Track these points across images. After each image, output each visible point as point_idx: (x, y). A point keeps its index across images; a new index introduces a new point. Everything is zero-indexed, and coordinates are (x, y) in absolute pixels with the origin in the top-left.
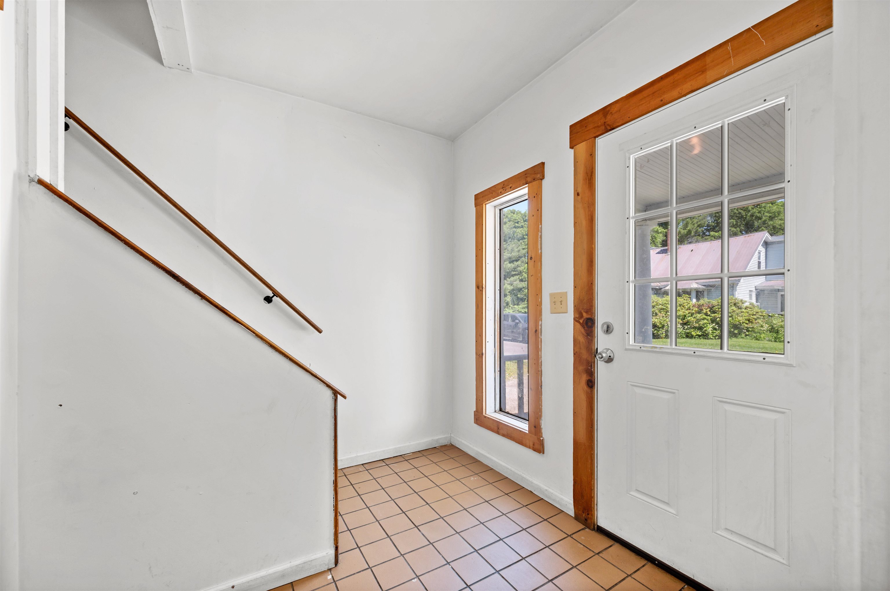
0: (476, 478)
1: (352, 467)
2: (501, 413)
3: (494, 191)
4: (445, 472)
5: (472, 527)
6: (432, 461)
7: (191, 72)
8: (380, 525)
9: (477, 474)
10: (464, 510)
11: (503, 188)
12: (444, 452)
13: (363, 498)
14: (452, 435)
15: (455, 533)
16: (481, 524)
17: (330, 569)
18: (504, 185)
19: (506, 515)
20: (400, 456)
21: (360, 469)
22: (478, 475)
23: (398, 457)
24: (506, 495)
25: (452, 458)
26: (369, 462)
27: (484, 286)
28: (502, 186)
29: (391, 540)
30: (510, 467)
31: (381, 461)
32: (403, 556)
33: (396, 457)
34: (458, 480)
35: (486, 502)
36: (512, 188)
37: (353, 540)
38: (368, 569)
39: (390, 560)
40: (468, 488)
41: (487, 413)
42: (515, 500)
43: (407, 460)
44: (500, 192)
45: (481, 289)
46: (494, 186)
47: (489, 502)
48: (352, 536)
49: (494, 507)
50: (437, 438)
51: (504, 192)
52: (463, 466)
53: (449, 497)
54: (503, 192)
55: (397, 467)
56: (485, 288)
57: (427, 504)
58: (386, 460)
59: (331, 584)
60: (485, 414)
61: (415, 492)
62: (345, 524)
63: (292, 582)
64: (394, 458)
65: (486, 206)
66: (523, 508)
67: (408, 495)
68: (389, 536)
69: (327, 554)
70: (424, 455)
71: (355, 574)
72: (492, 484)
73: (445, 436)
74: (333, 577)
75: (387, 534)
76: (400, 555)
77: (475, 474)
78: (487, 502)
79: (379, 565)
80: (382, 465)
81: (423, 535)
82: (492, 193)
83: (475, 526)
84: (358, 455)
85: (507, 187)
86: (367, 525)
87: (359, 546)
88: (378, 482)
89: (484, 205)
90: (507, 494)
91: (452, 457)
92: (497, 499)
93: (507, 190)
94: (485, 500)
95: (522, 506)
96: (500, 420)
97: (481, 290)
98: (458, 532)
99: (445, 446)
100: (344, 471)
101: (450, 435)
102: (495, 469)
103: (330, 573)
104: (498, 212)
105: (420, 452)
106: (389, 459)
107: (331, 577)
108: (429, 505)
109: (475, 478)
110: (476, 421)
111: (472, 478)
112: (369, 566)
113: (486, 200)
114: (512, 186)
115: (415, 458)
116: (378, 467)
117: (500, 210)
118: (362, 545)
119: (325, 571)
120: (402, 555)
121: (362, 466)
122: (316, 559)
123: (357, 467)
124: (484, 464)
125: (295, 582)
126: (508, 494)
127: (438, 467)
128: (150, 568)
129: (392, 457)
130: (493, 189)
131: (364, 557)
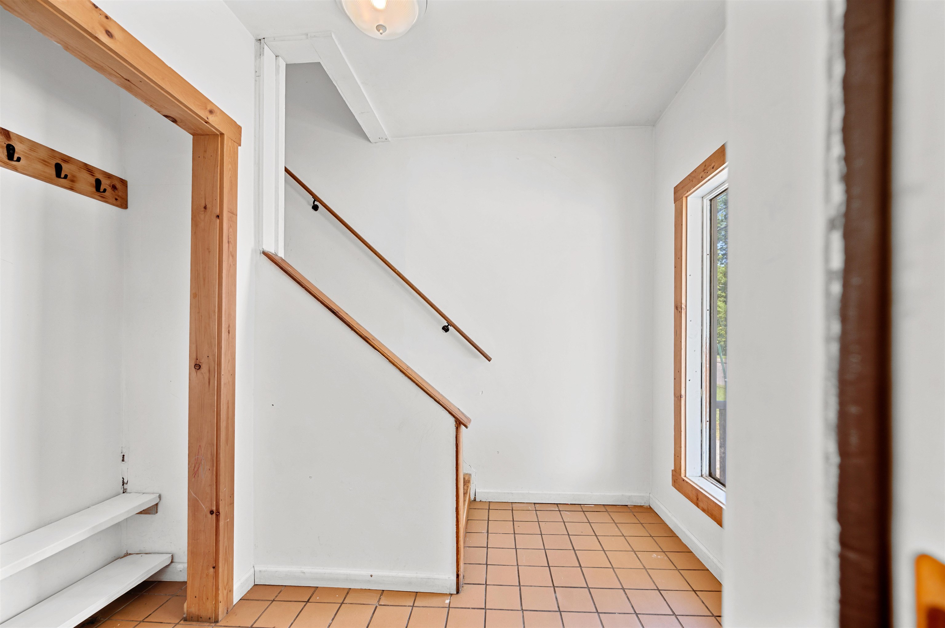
0: (661, 556)
1: (522, 504)
2: (709, 480)
3: (695, 177)
4: (623, 537)
5: (619, 613)
6: (613, 520)
7: (389, 141)
8: (518, 570)
9: (664, 552)
10: (622, 589)
11: (704, 170)
12: (635, 514)
13: (516, 538)
14: (651, 495)
15: (595, 611)
16: (635, 615)
17: (451, 594)
18: (705, 166)
19: (677, 616)
20: (579, 505)
21: (530, 508)
22: (666, 555)
23: (576, 505)
24: (693, 592)
25: (641, 524)
26: (542, 503)
27: (683, 306)
28: (703, 167)
29: (520, 590)
30: (711, 557)
31: (556, 505)
32: (523, 612)
33: (574, 505)
34: (635, 552)
35: (657, 591)
36: (714, 168)
37: (485, 575)
38: (483, 609)
39: (508, 610)
40: (642, 565)
41: (687, 475)
42: (703, 603)
43: (584, 511)
44: (700, 177)
45: (679, 310)
46: (695, 171)
47: (661, 591)
48: (487, 571)
49: (665, 600)
50: (630, 494)
51: (706, 175)
52: (651, 536)
53: (610, 568)
54: (704, 176)
55: (567, 516)
56: (685, 308)
57: (580, 566)
58: (561, 505)
59: (445, 608)
60: (684, 476)
61: (574, 549)
62: (487, 557)
63: (417, 592)
64: (571, 505)
65: (687, 199)
66: (711, 617)
67: (564, 550)
68: (521, 585)
69: (449, 578)
70: (607, 511)
71: (469, 608)
72: (680, 571)
73: (642, 494)
74: (450, 602)
75: (519, 583)
76: (520, 609)
77: (662, 551)
78: (659, 590)
79: (495, 609)
80: (555, 509)
81: (556, 598)
82: (692, 181)
83: (625, 613)
84: (531, 492)
85: (708, 169)
86: (506, 565)
87: (487, 584)
88: (540, 526)
89: (684, 199)
90: (695, 591)
91: (642, 522)
92: (676, 591)
93: (709, 173)
94: (657, 587)
95: (711, 615)
96: (701, 488)
97: (680, 312)
98: (599, 612)
99: (641, 507)
100: (514, 505)
101: (648, 495)
102: (694, 553)
103: (449, 598)
104: (707, 203)
105: (604, 507)
106: (565, 505)
107: (448, 602)
108: (581, 569)
109: (659, 557)
110: (673, 484)
111: (654, 555)
112: (485, 607)
113: (685, 192)
114: (715, 165)
115: (595, 511)
116: (548, 511)
117: (711, 200)
118: (490, 584)
119: (447, 594)
120: (522, 610)
121: (534, 505)
122: (439, 579)
123: (528, 505)
124: (682, 543)
125: (420, 593)
126: (697, 592)
127: (617, 529)
128: (319, 537)
129: (569, 503)
130: (693, 175)
131: (486, 596)
